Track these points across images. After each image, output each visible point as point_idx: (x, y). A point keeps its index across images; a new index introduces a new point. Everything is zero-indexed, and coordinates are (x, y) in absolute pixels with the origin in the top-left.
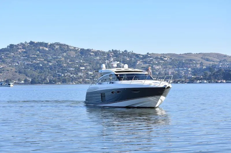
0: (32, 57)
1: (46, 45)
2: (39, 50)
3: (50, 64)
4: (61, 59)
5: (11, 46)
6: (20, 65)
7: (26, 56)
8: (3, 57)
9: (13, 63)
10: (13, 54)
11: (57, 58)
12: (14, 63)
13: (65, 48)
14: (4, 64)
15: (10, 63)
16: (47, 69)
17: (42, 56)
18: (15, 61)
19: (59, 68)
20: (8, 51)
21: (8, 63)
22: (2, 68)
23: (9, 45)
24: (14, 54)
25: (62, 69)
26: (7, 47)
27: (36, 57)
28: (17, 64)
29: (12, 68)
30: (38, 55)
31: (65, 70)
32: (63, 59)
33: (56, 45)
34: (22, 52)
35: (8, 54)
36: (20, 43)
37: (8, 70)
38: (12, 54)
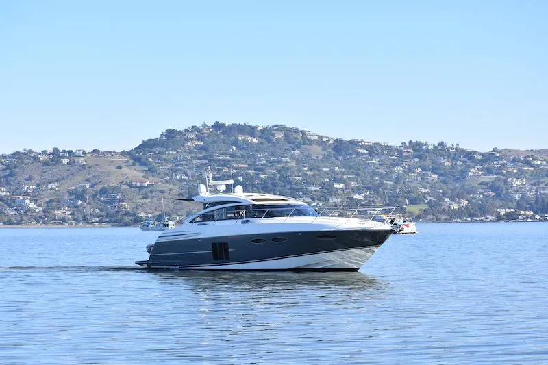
0: (219, 160)
1: (251, 130)
2: (235, 143)
3: (263, 176)
4: (290, 165)
5: (170, 134)
6: (190, 178)
7: (205, 158)
8: (150, 160)
9: (174, 174)
10: (175, 153)
11: (279, 162)
12: (176, 175)
13: (296, 138)
14: (153, 176)
15: (167, 175)
16: (254, 188)
17: (243, 156)
18: (180, 170)
19: (284, 186)
20: (163, 146)
21: (162, 175)
22: (149, 186)
23: (164, 131)
24: (177, 152)
25: (290, 189)
26: (161, 135)
27: (229, 160)
28: (184, 177)
29: (171, 186)
30: (232, 156)
31: (297, 190)
32: (293, 164)
33: (277, 130)
34: (196, 147)
35: (163, 153)
36: (191, 127)
37: (162, 192)
38: (171, 153)
